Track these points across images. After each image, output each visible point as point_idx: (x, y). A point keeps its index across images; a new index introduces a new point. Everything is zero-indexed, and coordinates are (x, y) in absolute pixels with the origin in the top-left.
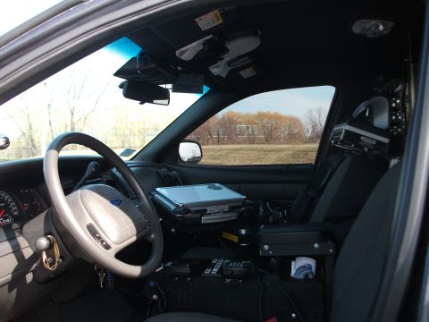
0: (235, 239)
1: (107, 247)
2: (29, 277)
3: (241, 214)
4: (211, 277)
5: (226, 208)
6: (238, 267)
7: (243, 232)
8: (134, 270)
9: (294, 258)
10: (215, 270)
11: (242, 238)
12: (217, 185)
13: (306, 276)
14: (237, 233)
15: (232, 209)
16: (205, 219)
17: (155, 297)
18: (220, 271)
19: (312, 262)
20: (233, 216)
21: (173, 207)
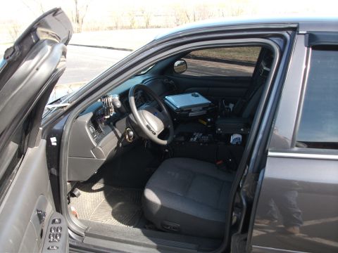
0: (205, 123)
1: (155, 134)
2: (121, 144)
3: (208, 111)
4: (193, 142)
5: (201, 108)
6: (206, 138)
7: (209, 120)
8: (164, 142)
9: (232, 134)
10: (195, 139)
11: (209, 123)
12: (196, 93)
13: (237, 143)
14: (206, 121)
15: (204, 109)
16: (191, 114)
17: (167, 150)
18: (198, 139)
19: (240, 136)
20: (204, 112)
21: (175, 109)
